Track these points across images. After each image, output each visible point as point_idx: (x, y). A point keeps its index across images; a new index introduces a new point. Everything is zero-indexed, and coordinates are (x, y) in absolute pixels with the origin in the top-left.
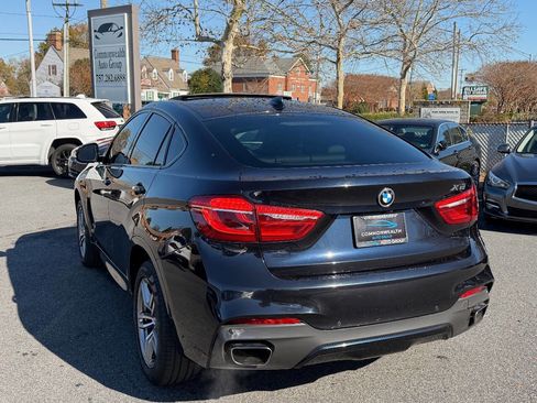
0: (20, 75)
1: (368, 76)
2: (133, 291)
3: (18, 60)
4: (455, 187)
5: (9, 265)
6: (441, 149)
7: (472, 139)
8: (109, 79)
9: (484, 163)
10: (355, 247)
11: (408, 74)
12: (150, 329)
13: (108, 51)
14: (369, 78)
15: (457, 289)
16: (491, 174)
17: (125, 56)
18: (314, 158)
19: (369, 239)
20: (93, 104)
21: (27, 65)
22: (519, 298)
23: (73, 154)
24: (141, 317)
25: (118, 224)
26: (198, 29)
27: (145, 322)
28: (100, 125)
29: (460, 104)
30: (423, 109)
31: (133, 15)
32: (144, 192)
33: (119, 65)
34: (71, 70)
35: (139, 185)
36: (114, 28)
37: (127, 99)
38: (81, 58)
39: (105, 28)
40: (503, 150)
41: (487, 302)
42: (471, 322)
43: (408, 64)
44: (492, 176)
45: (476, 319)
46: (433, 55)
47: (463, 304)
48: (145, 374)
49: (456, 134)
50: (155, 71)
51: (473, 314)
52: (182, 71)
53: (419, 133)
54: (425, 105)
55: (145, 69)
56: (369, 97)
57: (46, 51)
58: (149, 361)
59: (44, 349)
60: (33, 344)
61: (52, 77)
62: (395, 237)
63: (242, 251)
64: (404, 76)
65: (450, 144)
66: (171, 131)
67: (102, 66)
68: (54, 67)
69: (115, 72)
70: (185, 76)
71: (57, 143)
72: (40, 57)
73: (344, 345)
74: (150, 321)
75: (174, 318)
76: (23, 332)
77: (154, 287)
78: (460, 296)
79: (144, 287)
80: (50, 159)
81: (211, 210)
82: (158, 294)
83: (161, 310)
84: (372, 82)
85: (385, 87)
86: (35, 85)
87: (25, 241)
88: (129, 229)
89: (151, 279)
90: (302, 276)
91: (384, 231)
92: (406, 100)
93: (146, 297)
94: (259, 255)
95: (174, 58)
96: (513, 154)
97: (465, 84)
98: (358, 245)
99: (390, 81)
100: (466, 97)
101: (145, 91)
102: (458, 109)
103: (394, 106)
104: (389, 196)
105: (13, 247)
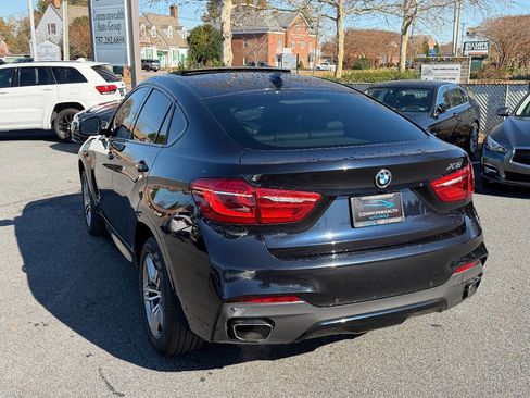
0: (20, 33)
1: (369, 31)
2: (138, 265)
3: (17, 18)
4: (452, 166)
5: (18, 234)
6: (440, 112)
7: (471, 101)
8: (109, 41)
9: (483, 124)
10: (353, 227)
11: (409, 29)
12: (156, 302)
13: (106, 13)
14: (370, 33)
15: (452, 265)
16: (489, 138)
17: (124, 18)
18: (313, 135)
19: (367, 219)
20: (94, 68)
21: (26, 23)
22: (513, 265)
23: (76, 119)
24: (147, 290)
25: (123, 195)
27: (151, 295)
28: (101, 89)
29: (460, 61)
30: (423, 66)
32: (147, 170)
33: (118, 27)
34: (70, 28)
35: (142, 162)
37: (126, 60)
38: (80, 16)
40: (502, 113)
41: (480, 275)
42: (465, 295)
43: (409, 20)
44: (491, 141)
45: (469, 292)
46: (434, 11)
47: (457, 279)
48: (152, 344)
49: (456, 96)
50: (154, 28)
51: (467, 287)
52: (180, 28)
53: (419, 95)
54: (426, 61)
55: (143, 26)
56: (370, 53)
57: (44, 8)
58: (155, 333)
59: (54, 319)
60: (44, 314)
61: (52, 35)
62: (392, 216)
63: (243, 234)
64: (404, 32)
65: (449, 106)
66: (172, 109)
67: (101, 28)
68: (53, 26)
69: (114, 34)
70: (184, 34)
71: (59, 108)
72: (39, 15)
73: (343, 321)
74: (156, 294)
75: (178, 294)
76: (34, 302)
77: (158, 264)
78: (455, 272)
79: (149, 261)
80: (53, 123)
81: (213, 194)
82: (163, 270)
83: (166, 285)
84: (373, 37)
85: (386, 42)
86: (35, 45)
87: (31, 208)
88: (134, 203)
89: (156, 256)
90: (301, 257)
91: (381, 211)
92: (407, 56)
93: (152, 272)
94: (259, 238)
95: (173, 14)
96: (513, 118)
97: (467, 39)
98: (355, 225)
99: (391, 36)
100: (466, 53)
101: (144, 48)
102: (459, 66)
103: (395, 62)
104: (386, 177)
105: (20, 215)
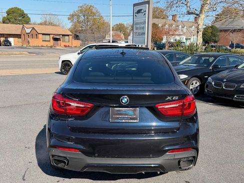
8: (139, 34)
13: (139, 21)
17: (146, 24)
19: (117, 118)
26: (188, 8)
31: (150, 5)
33: (143, 28)
36: (142, 11)
37: (145, 43)
39: (139, 11)
47: (169, 156)
50: (185, 27)
55: (180, 27)
62: (131, 119)
67: (137, 29)
69: (141, 31)
91: (126, 116)
98: (111, 121)
104: (126, 100)
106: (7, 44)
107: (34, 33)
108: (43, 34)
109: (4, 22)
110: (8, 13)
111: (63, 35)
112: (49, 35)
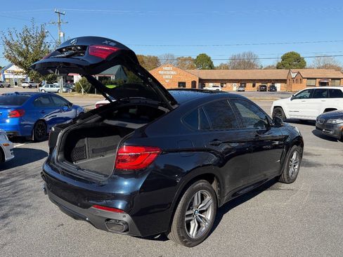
106: (273, 89)
107: (299, 77)
108: (308, 79)
109: (277, 68)
110: (284, 58)
111: (333, 79)
112: (315, 79)
